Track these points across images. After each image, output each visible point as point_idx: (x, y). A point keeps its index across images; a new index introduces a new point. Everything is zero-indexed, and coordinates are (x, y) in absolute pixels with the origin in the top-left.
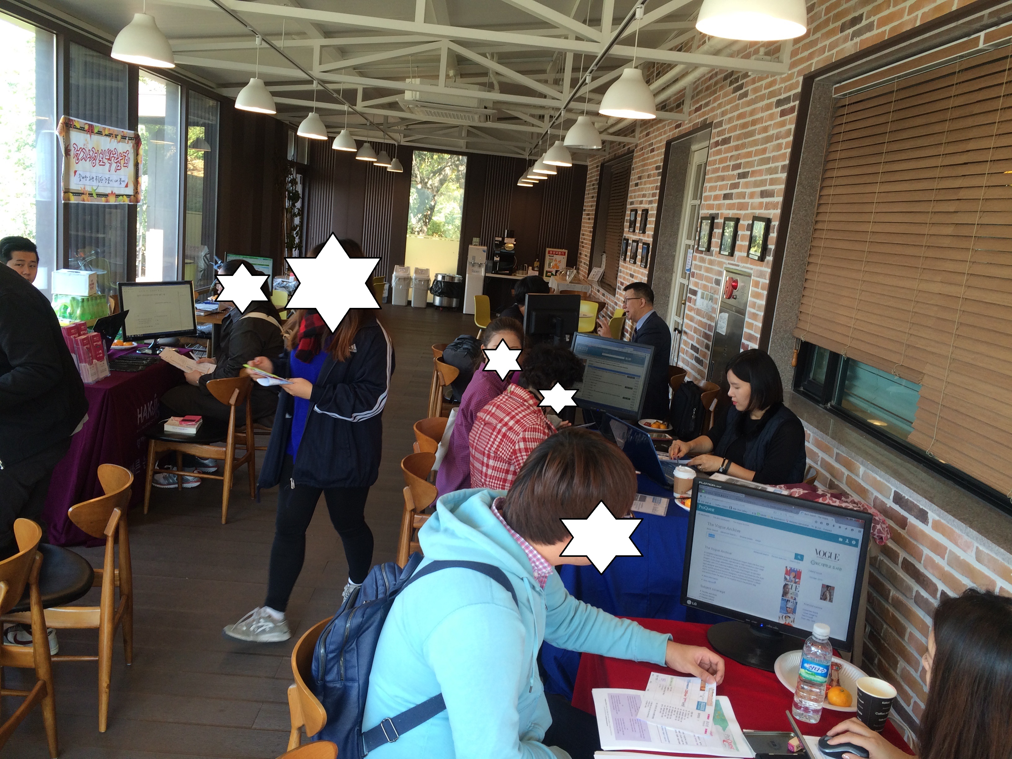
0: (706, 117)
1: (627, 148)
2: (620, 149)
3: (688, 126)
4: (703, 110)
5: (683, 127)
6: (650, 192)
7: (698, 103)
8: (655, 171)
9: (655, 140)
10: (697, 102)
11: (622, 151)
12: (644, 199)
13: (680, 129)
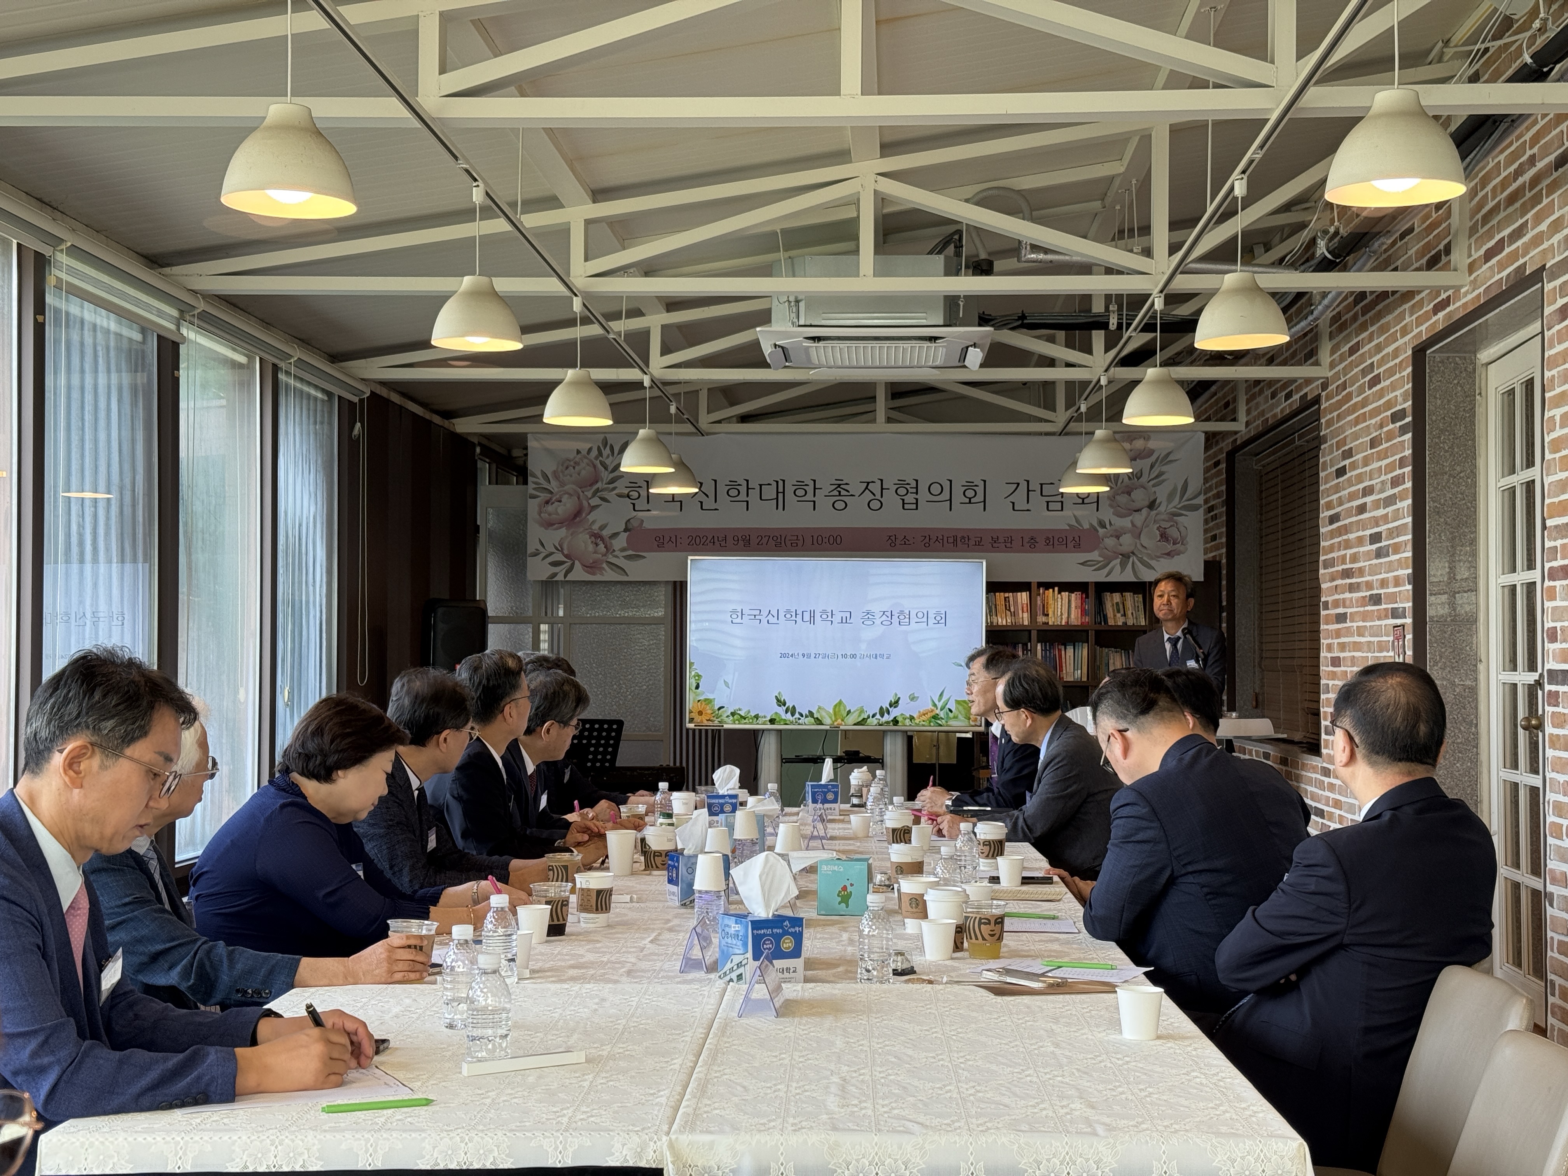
0: (1521, 261)
1: (1296, 397)
2: (1278, 404)
3: (1470, 297)
4: (1507, 250)
5: (1458, 304)
6: (1383, 478)
7: (1493, 237)
8: (1391, 426)
9: (1379, 356)
10: (1490, 235)
11: (1282, 407)
12: (1368, 499)
13: (1448, 309)
